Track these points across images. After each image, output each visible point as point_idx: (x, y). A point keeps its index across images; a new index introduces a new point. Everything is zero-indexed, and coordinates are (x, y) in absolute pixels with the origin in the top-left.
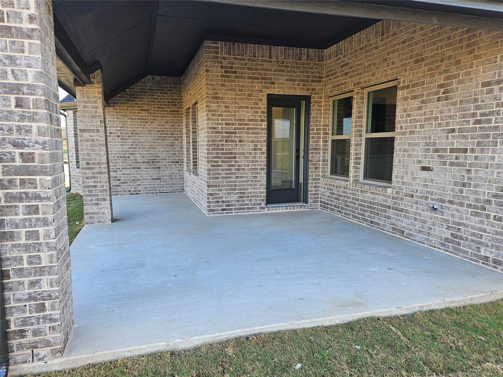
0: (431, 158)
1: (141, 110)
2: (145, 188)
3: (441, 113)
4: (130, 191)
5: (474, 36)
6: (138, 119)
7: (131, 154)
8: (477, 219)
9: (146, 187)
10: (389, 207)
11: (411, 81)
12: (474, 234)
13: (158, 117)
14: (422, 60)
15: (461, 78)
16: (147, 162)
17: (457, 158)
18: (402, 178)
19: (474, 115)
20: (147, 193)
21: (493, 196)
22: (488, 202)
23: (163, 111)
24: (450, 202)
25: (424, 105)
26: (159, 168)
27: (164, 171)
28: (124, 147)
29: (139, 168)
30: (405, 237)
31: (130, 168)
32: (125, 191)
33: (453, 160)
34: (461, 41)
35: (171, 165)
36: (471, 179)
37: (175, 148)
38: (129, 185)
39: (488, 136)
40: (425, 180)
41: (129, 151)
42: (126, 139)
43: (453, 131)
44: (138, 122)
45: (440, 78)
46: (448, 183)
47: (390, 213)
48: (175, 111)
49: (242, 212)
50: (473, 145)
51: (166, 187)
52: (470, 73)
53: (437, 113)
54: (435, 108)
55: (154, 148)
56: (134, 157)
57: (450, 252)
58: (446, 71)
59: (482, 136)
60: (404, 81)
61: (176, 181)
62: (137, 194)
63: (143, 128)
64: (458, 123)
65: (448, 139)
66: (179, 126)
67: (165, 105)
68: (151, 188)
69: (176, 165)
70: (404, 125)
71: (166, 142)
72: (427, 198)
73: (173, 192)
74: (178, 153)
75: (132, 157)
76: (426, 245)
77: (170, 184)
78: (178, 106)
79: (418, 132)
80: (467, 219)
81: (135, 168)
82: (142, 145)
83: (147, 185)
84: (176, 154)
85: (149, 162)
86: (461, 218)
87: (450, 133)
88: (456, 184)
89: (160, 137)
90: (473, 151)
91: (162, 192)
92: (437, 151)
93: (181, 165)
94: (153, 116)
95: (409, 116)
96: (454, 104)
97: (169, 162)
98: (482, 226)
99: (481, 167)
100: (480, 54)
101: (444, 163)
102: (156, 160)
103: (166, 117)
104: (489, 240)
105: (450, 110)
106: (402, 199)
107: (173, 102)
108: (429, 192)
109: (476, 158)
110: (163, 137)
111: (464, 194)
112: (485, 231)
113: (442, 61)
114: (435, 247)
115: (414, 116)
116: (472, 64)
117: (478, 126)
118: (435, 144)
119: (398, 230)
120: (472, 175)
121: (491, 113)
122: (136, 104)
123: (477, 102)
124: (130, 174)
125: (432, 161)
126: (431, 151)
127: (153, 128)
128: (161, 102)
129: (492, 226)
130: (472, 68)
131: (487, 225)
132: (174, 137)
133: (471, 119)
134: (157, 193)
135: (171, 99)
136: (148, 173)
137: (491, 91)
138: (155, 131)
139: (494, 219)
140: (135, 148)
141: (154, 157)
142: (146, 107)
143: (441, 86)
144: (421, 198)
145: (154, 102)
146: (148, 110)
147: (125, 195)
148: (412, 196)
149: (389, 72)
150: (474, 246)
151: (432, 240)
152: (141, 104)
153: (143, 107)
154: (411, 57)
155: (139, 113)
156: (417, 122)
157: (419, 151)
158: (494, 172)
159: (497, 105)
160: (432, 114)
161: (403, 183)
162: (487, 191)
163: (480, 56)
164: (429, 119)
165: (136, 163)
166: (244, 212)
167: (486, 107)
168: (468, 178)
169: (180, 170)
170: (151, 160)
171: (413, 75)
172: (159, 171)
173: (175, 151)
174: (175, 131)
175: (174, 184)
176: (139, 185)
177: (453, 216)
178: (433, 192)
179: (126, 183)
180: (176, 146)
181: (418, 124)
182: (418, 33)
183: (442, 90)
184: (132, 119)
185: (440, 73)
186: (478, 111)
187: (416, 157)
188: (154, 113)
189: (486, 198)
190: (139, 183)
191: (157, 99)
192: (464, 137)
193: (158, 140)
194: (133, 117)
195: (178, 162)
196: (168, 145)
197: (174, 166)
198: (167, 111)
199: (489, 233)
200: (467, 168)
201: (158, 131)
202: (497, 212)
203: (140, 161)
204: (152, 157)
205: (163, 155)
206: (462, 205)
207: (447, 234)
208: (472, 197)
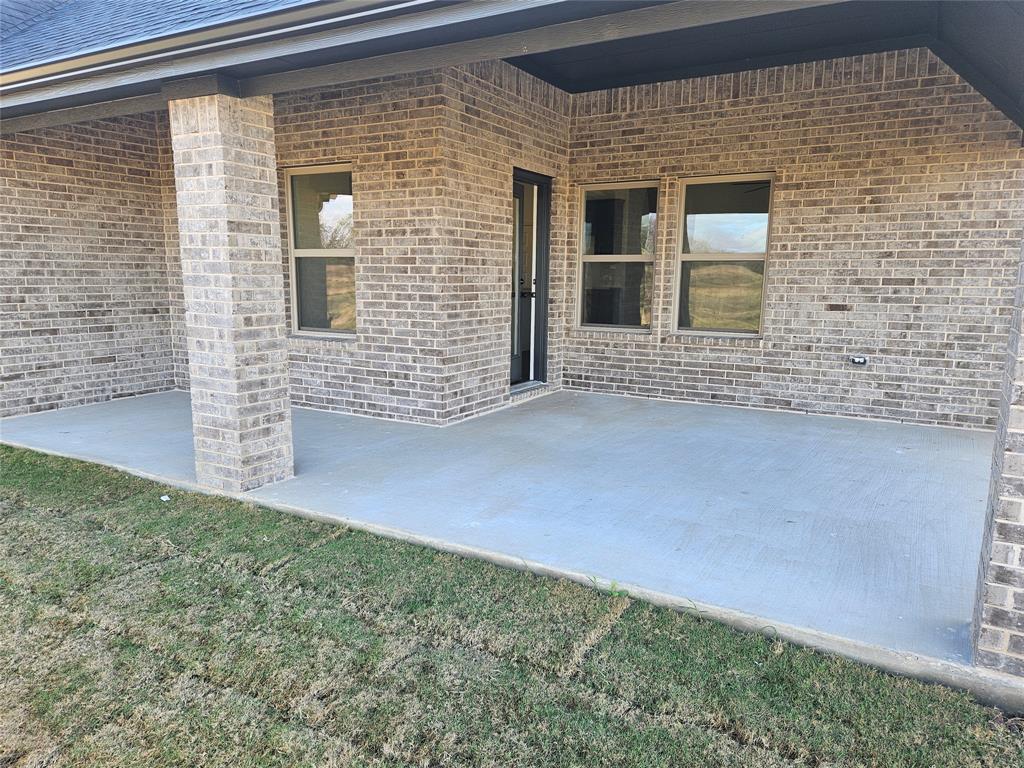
0: (848, 293)
1: (50, 161)
2: (75, 387)
3: (867, 229)
4: (31, 401)
5: (926, 130)
6: (43, 187)
7: (28, 291)
8: (930, 369)
9: (78, 383)
10: (758, 369)
11: (804, 179)
12: (925, 389)
13: (98, 184)
14: (828, 150)
15: (903, 184)
16: (76, 314)
17: (895, 292)
18: (787, 322)
19: (925, 235)
20: (82, 401)
21: (956, 338)
22: (950, 346)
23: (111, 169)
24: (882, 351)
25: (833, 216)
26: (110, 328)
27: (122, 336)
28: (6, 269)
29: (54, 332)
30: (794, 409)
31: (26, 334)
32: (16, 403)
33: (889, 295)
34: (903, 134)
35: (140, 319)
36: (921, 318)
37: (147, 273)
38: (26, 385)
39: (949, 263)
40: (836, 324)
41: (22, 283)
42: (11, 246)
43: (890, 255)
44: (43, 195)
45: (866, 180)
46: (880, 326)
47: (760, 378)
48: (140, 172)
49: (484, 411)
50: (924, 273)
51: (130, 381)
52: (920, 179)
53: (858, 228)
54: (856, 222)
55: (93, 273)
56: (37, 299)
57: (884, 418)
58: (875, 172)
59: (939, 263)
60: (790, 178)
61: (154, 362)
62: (51, 407)
63: (60, 214)
64: (897, 245)
65: (880, 266)
66: (152, 213)
67: (116, 153)
68: (92, 385)
69: (151, 319)
70: (789, 244)
71: (125, 256)
72: (840, 349)
73: (147, 392)
74: (156, 288)
75: (30, 300)
76: (837, 416)
77: (138, 371)
78: (147, 160)
79: (821, 254)
80: (912, 370)
81: (41, 332)
82: (59, 265)
83: (79, 379)
84: (150, 289)
85: (82, 314)
86: (903, 370)
87: (883, 257)
88: (894, 326)
89: (109, 242)
90: (923, 282)
91: (121, 396)
92: (859, 282)
93: (163, 317)
94: (85, 182)
95: (801, 230)
96: (893, 218)
97: (134, 312)
98: (939, 377)
99: (936, 303)
100: (937, 157)
101: (874, 299)
102: (101, 306)
103: (119, 185)
104: (949, 394)
105: (884, 227)
106: (788, 354)
107: (134, 148)
108: (843, 341)
109: (929, 291)
110: (116, 242)
111: (908, 339)
112: (943, 382)
113: (868, 156)
114: (856, 415)
115: (812, 231)
116: (925, 168)
117: (932, 250)
118: (855, 273)
119: (778, 402)
120: (922, 313)
121: (956, 234)
122: (35, 140)
123: (932, 218)
124: (28, 351)
125: (850, 297)
126: (848, 282)
127: (86, 216)
128: (104, 143)
129: (953, 375)
130: (922, 172)
131: (946, 375)
132: (144, 244)
133: (921, 241)
134: (108, 398)
135: (130, 139)
136: (78, 346)
137: (956, 206)
138: (92, 224)
139: (957, 367)
140: (38, 273)
141: (96, 297)
142: (63, 154)
143: (868, 191)
144: (827, 349)
145: (84, 140)
146: (70, 163)
147: (16, 413)
148: (809, 348)
149: (754, 158)
150: (924, 404)
151: (850, 407)
152: (49, 143)
153: (54, 153)
154: (804, 142)
155: (45, 169)
156: (819, 240)
157: (824, 283)
158: (958, 308)
159: (964, 225)
160: (850, 230)
161: (791, 331)
162: (946, 333)
163: (936, 159)
164: (844, 237)
165: (45, 316)
166: (488, 409)
167: (946, 226)
168: (916, 318)
169: (162, 333)
170: (86, 306)
171: (809, 170)
172: (111, 336)
173: (146, 281)
174: (144, 228)
175: (149, 370)
176: (57, 381)
177: (888, 369)
178: (851, 340)
179: (18, 377)
180: (149, 269)
181: (821, 242)
182: (817, 109)
183: (869, 198)
184: (25, 185)
185: (865, 174)
186: (933, 231)
187: (816, 290)
188: (88, 174)
189: (945, 341)
190: (57, 373)
191: (92, 133)
192: (908, 263)
193: (103, 249)
194: (29, 181)
195: (155, 311)
196: (129, 266)
197: (147, 323)
198: (122, 170)
199: (950, 385)
200: (914, 304)
201: (103, 226)
202: (962, 358)
203: (57, 310)
204: (89, 297)
205: (118, 293)
206: (905, 353)
207: (879, 395)
208: (922, 342)
